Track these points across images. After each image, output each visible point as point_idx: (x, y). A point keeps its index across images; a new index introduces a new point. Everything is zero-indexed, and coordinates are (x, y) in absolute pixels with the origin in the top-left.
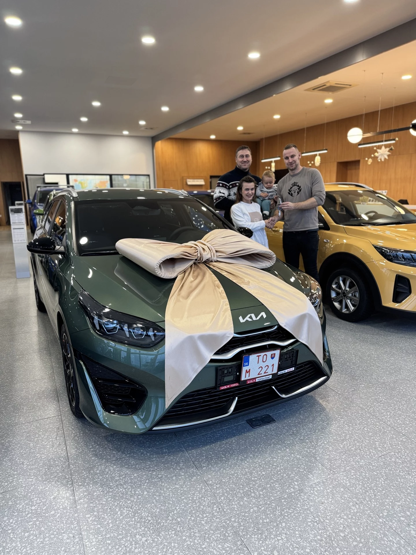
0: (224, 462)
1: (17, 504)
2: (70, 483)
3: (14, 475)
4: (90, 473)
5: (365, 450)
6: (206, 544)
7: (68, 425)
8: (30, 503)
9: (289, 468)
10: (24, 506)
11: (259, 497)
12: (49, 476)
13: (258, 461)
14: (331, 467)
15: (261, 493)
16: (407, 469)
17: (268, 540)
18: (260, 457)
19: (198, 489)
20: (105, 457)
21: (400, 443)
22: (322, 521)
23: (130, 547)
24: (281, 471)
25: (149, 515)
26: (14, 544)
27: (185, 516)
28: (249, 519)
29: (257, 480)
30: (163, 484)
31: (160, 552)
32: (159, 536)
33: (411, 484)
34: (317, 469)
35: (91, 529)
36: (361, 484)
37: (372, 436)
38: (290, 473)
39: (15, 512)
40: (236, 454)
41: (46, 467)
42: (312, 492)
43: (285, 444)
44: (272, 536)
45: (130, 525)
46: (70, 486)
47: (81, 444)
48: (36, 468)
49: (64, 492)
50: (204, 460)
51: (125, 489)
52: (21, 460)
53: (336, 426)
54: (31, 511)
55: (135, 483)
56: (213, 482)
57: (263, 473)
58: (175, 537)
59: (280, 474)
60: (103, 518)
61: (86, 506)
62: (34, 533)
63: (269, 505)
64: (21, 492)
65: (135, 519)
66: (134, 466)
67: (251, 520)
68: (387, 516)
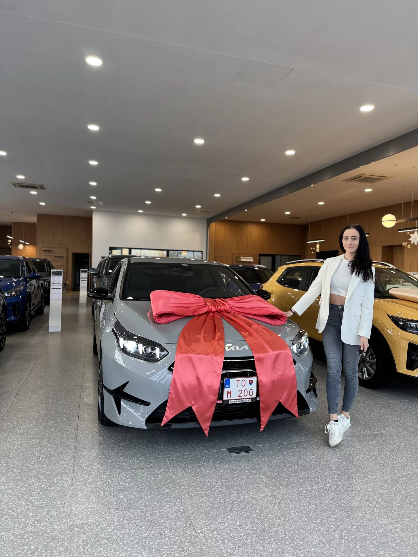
0: (197, 473)
1: (29, 480)
3: (31, 463)
4: (88, 468)
5: (322, 479)
6: (162, 520)
7: (81, 437)
8: (39, 481)
9: (250, 483)
10: (34, 482)
11: (217, 498)
12: (57, 466)
13: (225, 476)
14: (287, 486)
15: (220, 496)
16: (353, 496)
17: (213, 525)
19: (170, 487)
20: (103, 459)
21: (357, 477)
22: (262, 518)
23: (104, 515)
24: (243, 484)
25: (125, 498)
26: (20, 503)
27: (153, 502)
28: (203, 510)
29: (219, 487)
30: (143, 481)
31: (125, 520)
32: (128, 511)
33: (352, 506)
34: (274, 486)
35: (78, 501)
36: (307, 500)
37: (333, 470)
38: (249, 486)
40: (209, 469)
41: (57, 461)
42: (263, 500)
43: (254, 467)
44: (217, 523)
45: (108, 502)
46: (71, 474)
48: (48, 460)
49: (65, 477)
50: (182, 470)
51: (112, 480)
52: (39, 454)
53: (305, 460)
54: (37, 485)
55: (121, 478)
56: (183, 484)
58: (140, 513)
59: (241, 486)
60: (90, 496)
61: (79, 487)
62: (37, 498)
63: (223, 503)
64: (34, 474)
65: (113, 500)
66: (124, 468)
67: (204, 511)
68: (319, 523)
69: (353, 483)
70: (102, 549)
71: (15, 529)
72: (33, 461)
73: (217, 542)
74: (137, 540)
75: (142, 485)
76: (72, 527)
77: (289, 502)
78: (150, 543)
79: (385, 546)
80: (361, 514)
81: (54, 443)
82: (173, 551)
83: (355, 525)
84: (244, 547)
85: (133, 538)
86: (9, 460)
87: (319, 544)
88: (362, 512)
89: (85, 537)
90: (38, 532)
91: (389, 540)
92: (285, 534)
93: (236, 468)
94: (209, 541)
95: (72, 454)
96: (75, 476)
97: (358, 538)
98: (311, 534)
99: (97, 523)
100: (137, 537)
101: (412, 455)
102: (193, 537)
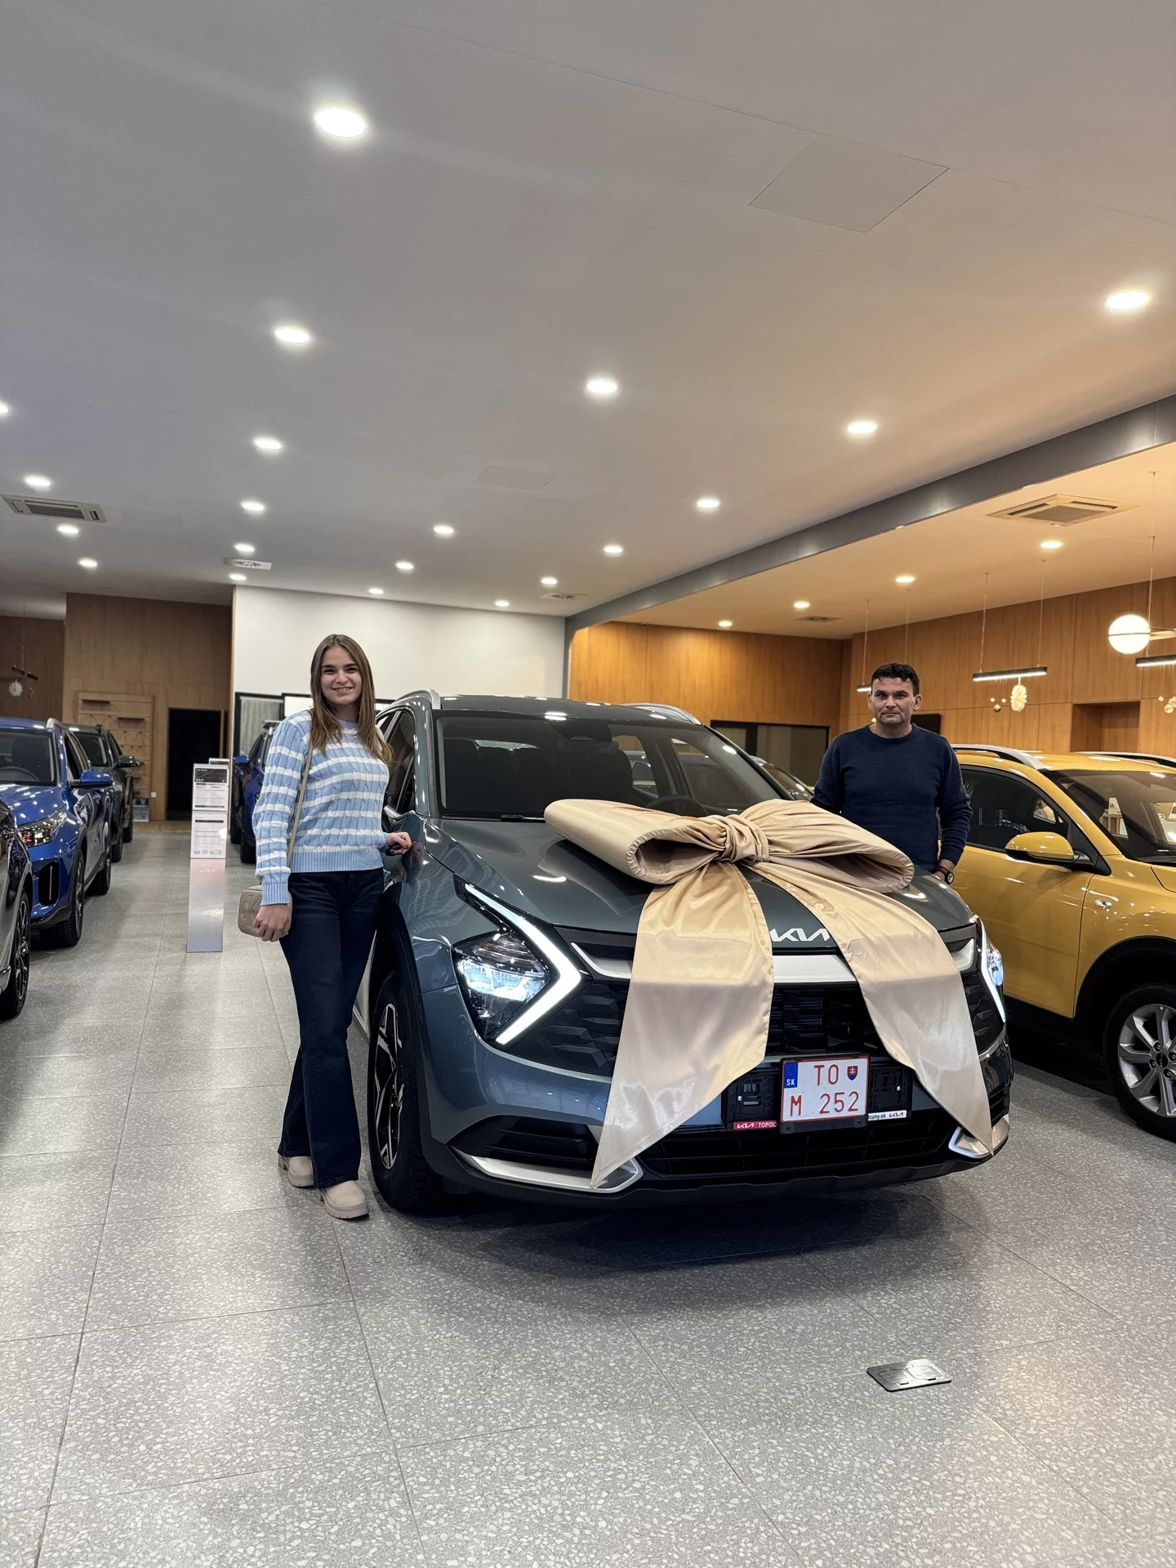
0: (814, 1469)
2: (395, 1474)
4: (445, 1456)
7: (375, 1329)
8: (296, 1513)
9: (1001, 1506)
10: (281, 1517)
12: (339, 1450)
13: (909, 1478)
14: (1126, 1516)
18: (914, 1468)
19: (749, 1531)
20: (482, 1420)
24: (981, 1510)
29: (912, 1528)
30: (649, 1507)
34: (1086, 1518)
38: (1006, 1519)
39: (259, 1529)
40: (845, 1452)
41: (329, 1428)
43: (984, 1441)
46: (397, 1482)
47: (416, 1379)
48: (300, 1427)
49: (382, 1496)
50: (757, 1459)
51: (545, 1506)
53: (1130, 1410)
54: (298, 1533)
55: (571, 1495)
56: (787, 1518)
57: (929, 1510)
59: (978, 1520)
61: (444, 1536)
66: (563, 1452)
72: (249, 1432)
75: (652, 1523)
81: (294, 1354)
86: (167, 1428)
93: (928, 1447)
95: (371, 1399)
96: (415, 1492)
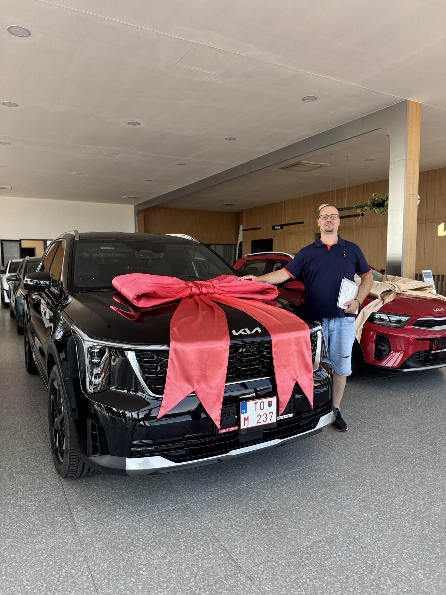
3: (13, 484)
5: (302, 461)
6: (170, 518)
8: (29, 501)
10: (24, 502)
11: (214, 491)
12: (43, 484)
15: (216, 489)
16: (332, 472)
17: (218, 514)
19: (166, 488)
21: (331, 456)
22: (260, 502)
26: (19, 524)
27: (155, 503)
30: (138, 486)
31: (134, 523)
32: (135, 516)
33: (333, 480)
34: (263, 473)
35: (80, 513)
42: (256, 487)
44: (221, 512)
45: (111, 510)
52: (18, 475)
58: (147, 515)
60: (90, 507)
62: (35, 517)
63: (221, 495)
64: (20, 495)
65: (115, 507)
67: (206, 504)
68: (310, 499)
69: (329, 461)
70: (121, 552)
71: (25, 550)
73: (226, 528)
74: (153, 539)
76: (84, 538)
77: (279, 485)
78: (166, 539)
79: (366, 509)
80: (341, 486)
82: (190, 543)
83: (339, 496)
84: (251, 529)
85: (147, 538)
87: (314, 515)
88: (342, 485)
89: (101, 545)
90: (50, 548)
91: (369, 503)
92: (283, 512)
94: (219, 529)
97: (344, 506)
98: (305, 509)
99: (108, 531)
100: (151, 536)
101: (372, 432)
102: (203, 528)
